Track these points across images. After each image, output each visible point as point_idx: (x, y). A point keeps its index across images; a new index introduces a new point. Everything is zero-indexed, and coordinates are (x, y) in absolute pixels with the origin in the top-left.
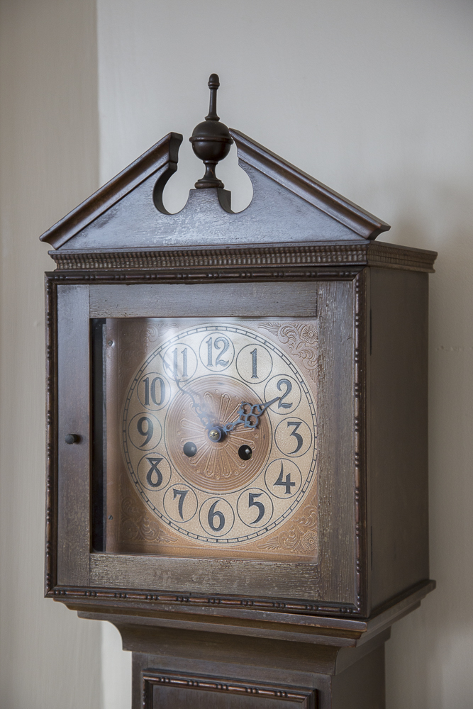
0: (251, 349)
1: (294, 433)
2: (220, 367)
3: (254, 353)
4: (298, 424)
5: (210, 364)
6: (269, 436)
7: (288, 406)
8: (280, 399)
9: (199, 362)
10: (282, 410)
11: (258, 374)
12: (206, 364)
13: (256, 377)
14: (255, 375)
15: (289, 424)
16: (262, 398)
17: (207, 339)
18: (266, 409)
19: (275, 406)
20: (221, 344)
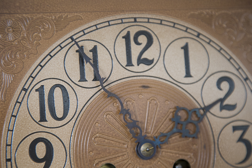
0: (182, 43)
1: (241, 139)
2: (143, 67)
3: (186, 48)
4: (244, 128)
5: (130, 63)
6: (210, 146)
7: (231, 107)
8: (221, 100)
9: (115, 61)
10: (225, 113)
11: (192, 72)
12: (124, 63)
13: (190, 76)
14: (188, 75)
15: (235, 128)
16: (199, 100)
17: (124, 33)
18: (205, 114)
19: (216, 109)
20: (143, 39)
